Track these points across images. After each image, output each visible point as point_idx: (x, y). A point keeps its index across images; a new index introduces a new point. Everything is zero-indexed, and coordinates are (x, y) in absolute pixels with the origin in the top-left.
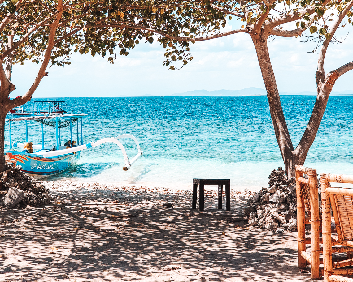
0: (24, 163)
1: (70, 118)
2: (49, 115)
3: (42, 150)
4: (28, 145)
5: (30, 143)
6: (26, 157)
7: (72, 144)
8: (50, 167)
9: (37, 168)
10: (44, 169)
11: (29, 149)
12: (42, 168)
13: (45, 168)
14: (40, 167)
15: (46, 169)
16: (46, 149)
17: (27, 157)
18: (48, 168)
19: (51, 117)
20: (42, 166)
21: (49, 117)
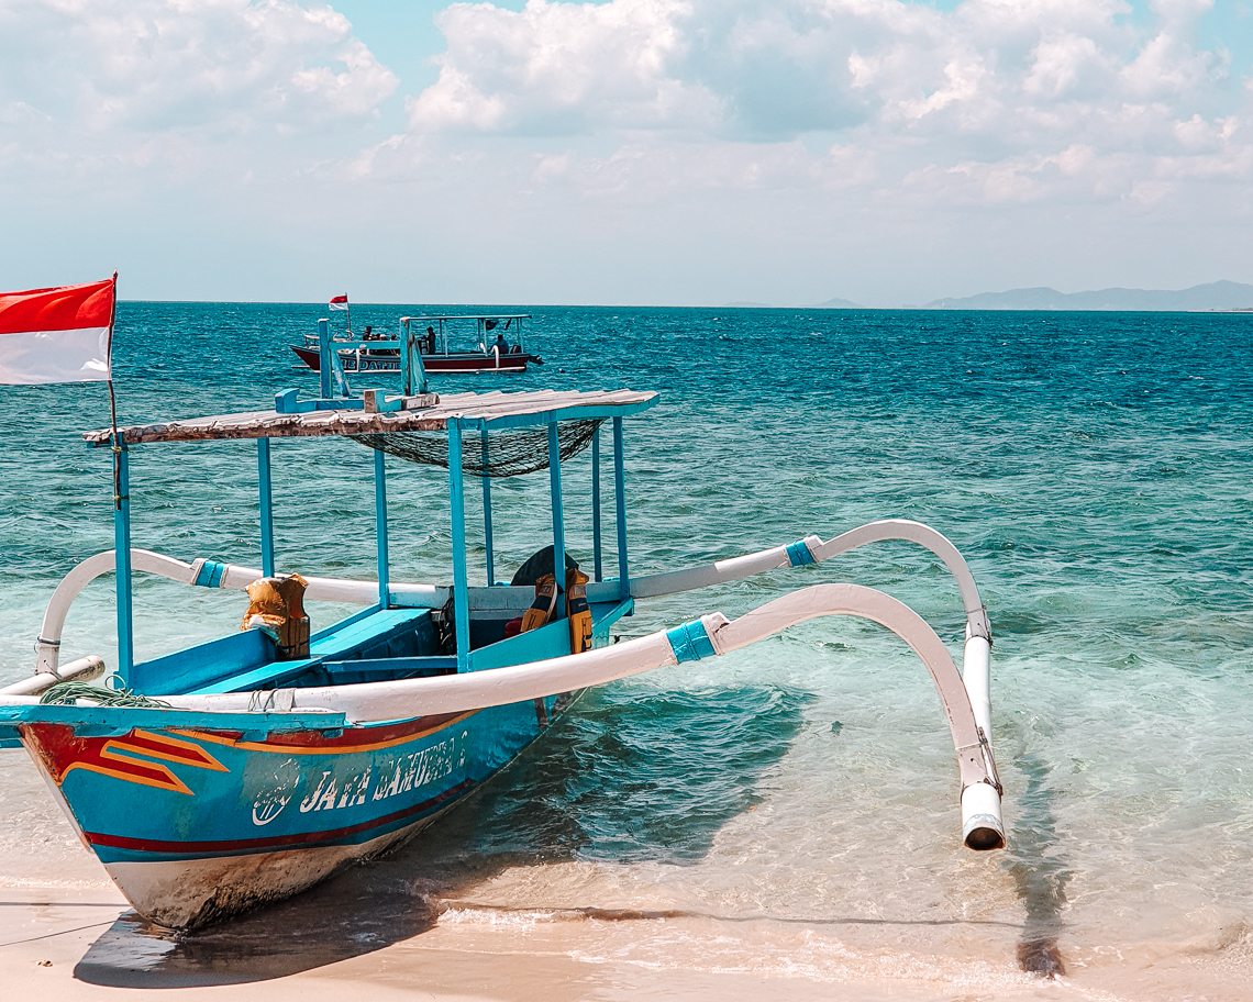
0: (182, 788)
1: (552, 426)
2: (403, 407)
3: (380, 608)
4: (276, 597)
5: (288, 582)
6: (196, 740)
7: (560, 591)
8: (407, 779)
9: (303, 809)
10: (361, 800)
11: (278, 621)
12: (345, 798)
13: (369, 793)
14: (326, 799)
15: (377, 796)
16: (399, 603)
17: (204, 744)
18: (394, 785)
19: (412, 417)
20: (348, 785)
21: (403, 417)
